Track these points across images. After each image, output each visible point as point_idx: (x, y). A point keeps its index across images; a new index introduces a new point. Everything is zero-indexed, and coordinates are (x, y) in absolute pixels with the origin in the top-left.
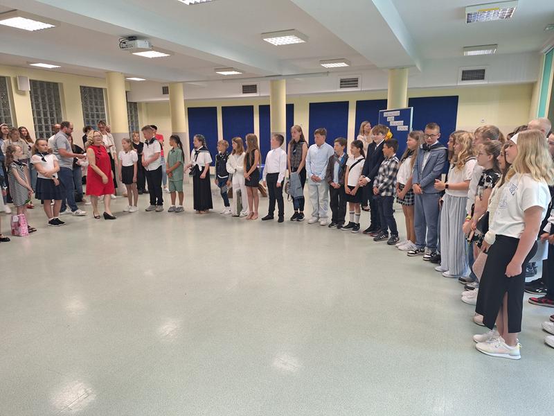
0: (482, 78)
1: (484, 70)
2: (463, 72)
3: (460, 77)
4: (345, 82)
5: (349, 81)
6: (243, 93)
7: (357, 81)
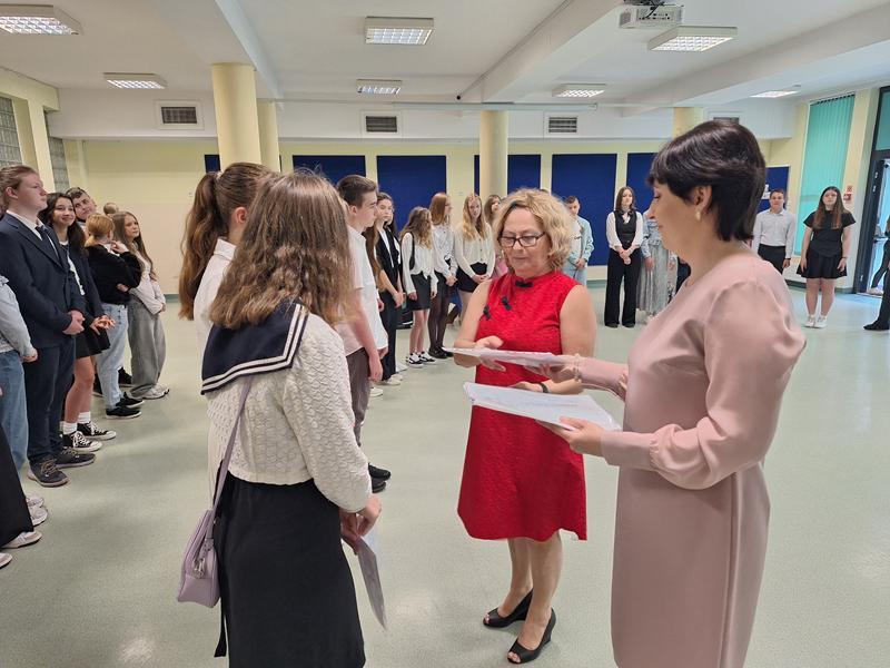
5: (563, 122)
6: (368, 131)
7: (575, 122)
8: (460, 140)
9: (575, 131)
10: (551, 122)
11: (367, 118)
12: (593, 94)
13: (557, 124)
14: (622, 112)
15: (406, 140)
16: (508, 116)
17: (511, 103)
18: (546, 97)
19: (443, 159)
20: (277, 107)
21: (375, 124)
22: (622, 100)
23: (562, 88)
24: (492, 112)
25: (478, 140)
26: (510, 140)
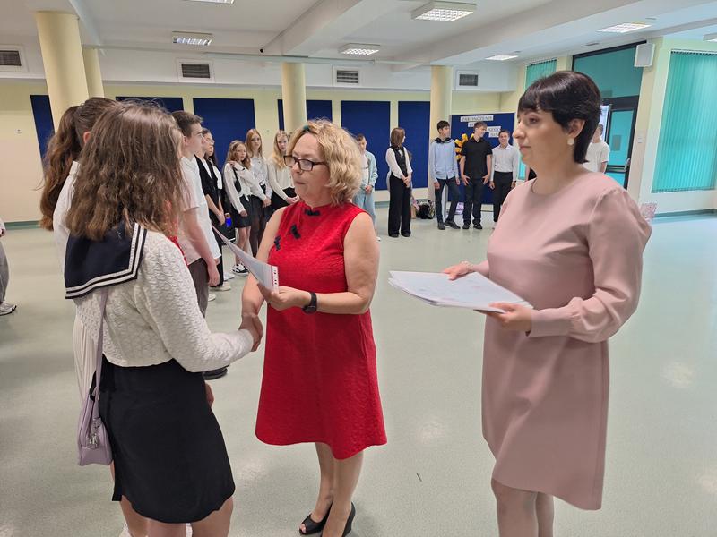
0: (476, 84)
1: (476, 77)
2: (461, 76)
3: (458, 82)
4: (344, 74)
5: (348, 74)
6: (184, 76)
7: (357, 75)
8: (264, 86)
9: (357, 82)
10: (338, 74)
11: (183, 65)
12: (370, 52)
13: (343, 76)
14: (392, 68)
15: (219, 85)
16: (304, 67)
17: (307, 57)
18: (333, 53)
19: (251, 102)
20: (100, 53)
21: (190, 70)
22: (393, 58)
23: (346, 47)
24: (290, 63)
25: (280, 87)
26: (307, 87)
